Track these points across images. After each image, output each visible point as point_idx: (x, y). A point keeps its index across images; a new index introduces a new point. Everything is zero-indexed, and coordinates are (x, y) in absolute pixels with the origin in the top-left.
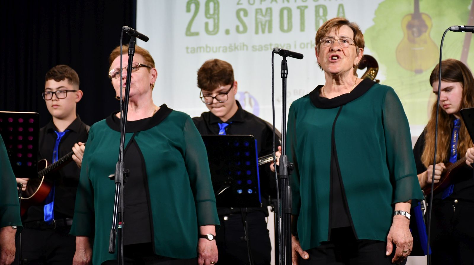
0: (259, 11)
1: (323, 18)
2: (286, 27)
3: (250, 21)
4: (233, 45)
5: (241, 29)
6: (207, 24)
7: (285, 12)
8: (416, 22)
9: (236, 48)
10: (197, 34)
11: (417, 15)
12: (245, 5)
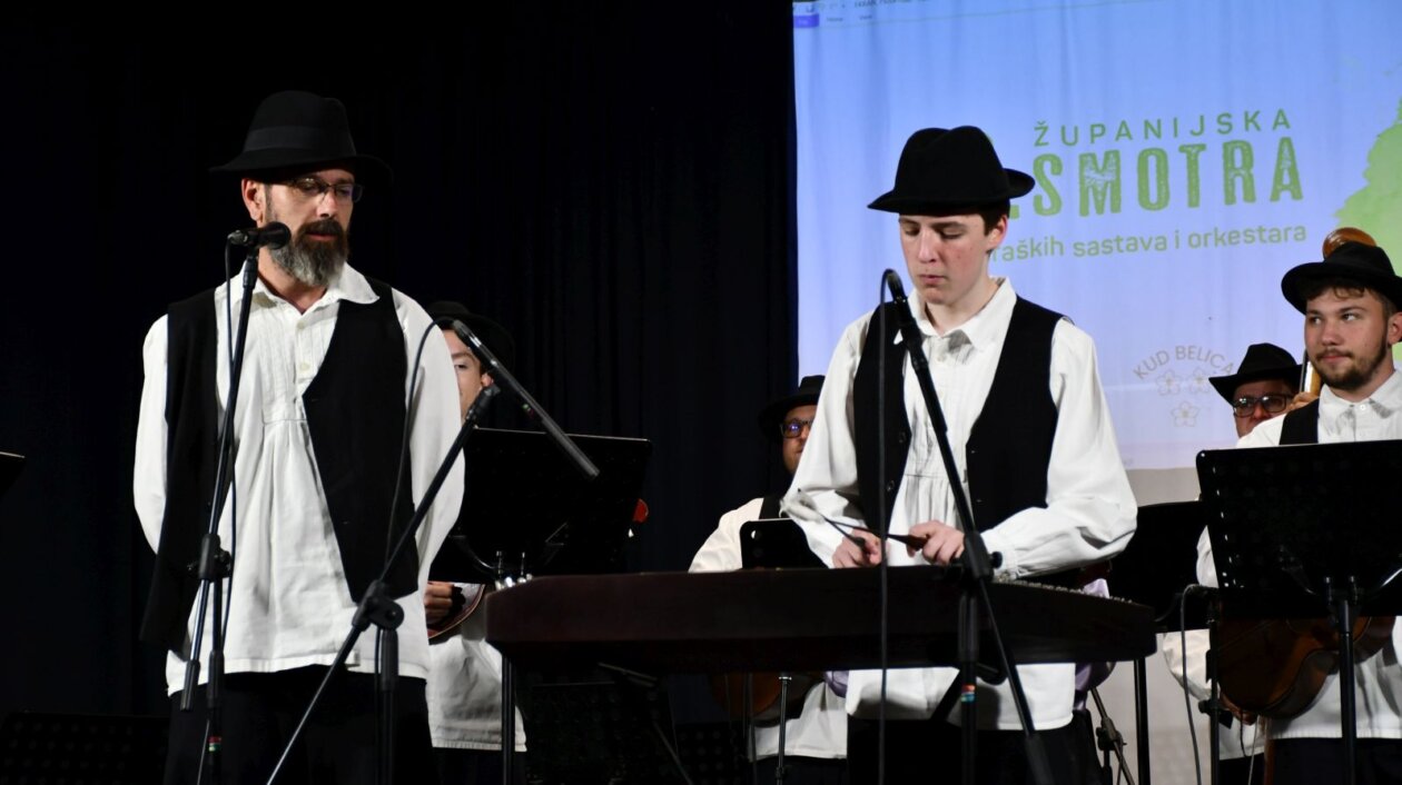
0: (1089, 158)
1: (1243, 172)
2: (1153, 198)
3: (1067, 185)
4: (1028, 243)
5: (1046, 203)
7: (1152, 160)
9: (1035, 249)
12: (1053, 146)
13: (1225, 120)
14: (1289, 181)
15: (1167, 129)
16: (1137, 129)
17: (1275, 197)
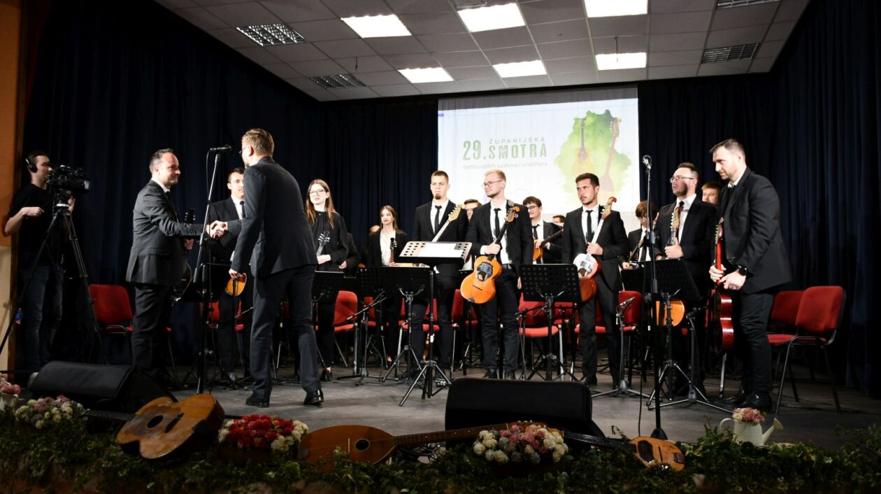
0: (501, 147)
1: (534, 151)
2: (515, 156)
3: (496, 152)
5: (492, 156)
6: (474, 154)
7: (515, 148)
8: (582, 153)
10: (469, 159)
11: (583, 149)
12: (494, 144)
13: (530, 139)
14: (544, 152)
15: (518, 140)
16: (512, 140)
17: (541, 156)
